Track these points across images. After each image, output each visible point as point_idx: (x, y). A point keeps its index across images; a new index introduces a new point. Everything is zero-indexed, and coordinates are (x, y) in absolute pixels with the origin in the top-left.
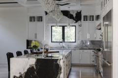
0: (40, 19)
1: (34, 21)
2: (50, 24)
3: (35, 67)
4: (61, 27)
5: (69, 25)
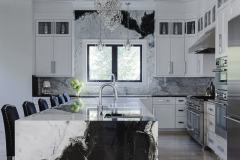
0: (63, 28)
1: (49, 32)
2: (84, 41)
3: (84, 145)
4: (110, 48)
5: (128, 43)
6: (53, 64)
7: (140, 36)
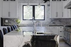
1: (8, 0)
5: (39, 4)
6: (9, 13)
7: (44, 2)
